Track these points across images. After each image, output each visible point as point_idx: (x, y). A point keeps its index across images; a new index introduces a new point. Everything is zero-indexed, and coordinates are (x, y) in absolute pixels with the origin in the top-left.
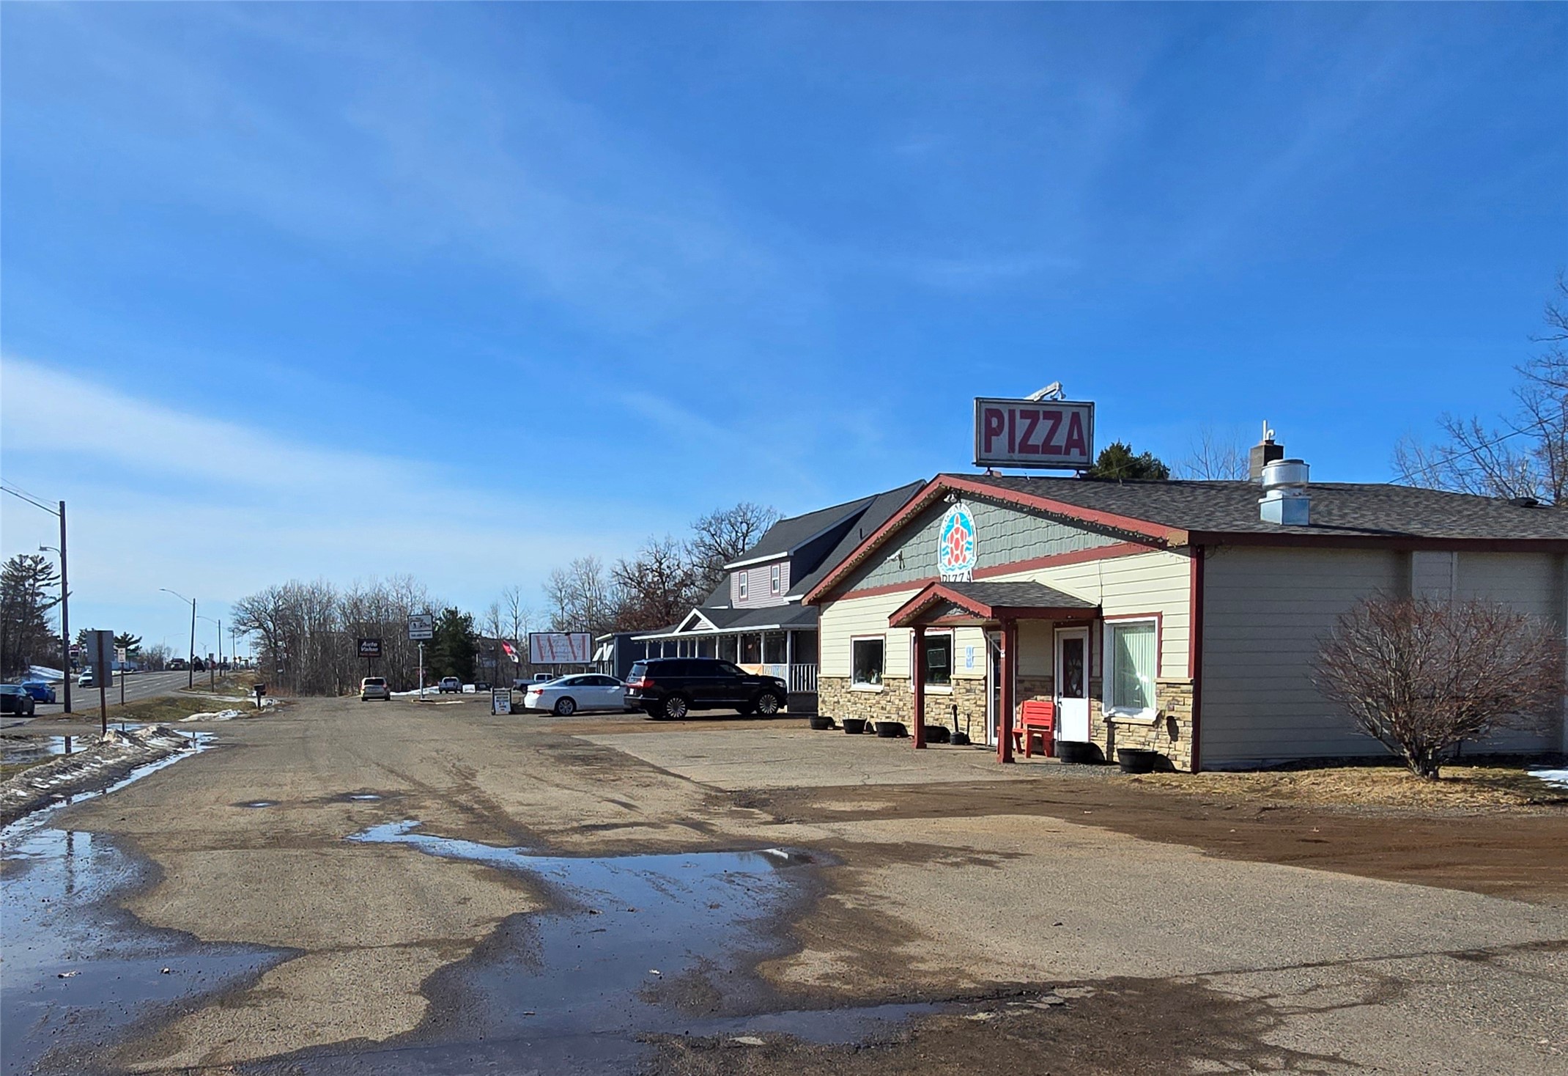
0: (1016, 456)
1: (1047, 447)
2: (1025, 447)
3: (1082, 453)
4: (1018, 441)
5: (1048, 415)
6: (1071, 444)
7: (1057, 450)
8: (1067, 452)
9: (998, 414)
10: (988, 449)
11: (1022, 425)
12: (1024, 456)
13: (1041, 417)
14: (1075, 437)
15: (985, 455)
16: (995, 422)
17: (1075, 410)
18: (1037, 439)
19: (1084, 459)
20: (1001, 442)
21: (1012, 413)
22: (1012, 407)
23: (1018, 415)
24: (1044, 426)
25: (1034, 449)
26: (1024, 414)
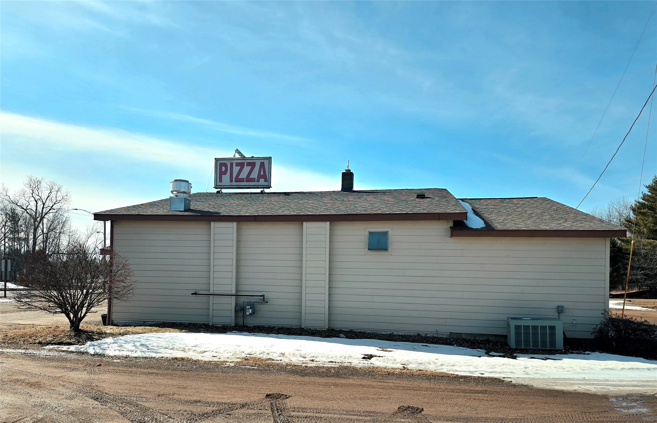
0: (234, 183)
1: (248, 179)
2: (238, 180)
3: (266, 181)
4: (234, 177)
5: (249, 164)
6: (260, 177)
7: (253, 180)
8: (258, 181)
9: (225, 165)
10: (221, 181)
11: (236, 169)
12: (237, 184)
13: (245, 165)
14: (262, 173)
15: (219, 184)
16: (224, 169)
17: (262, 161)
18: (243, 175)
19: (267, 184)
20: (226, 178)
21: (232, 164)
22: (232, 161)
23: (234, 165)
24: (247, 169)
25: (242, 180)
26: (237, 165)
